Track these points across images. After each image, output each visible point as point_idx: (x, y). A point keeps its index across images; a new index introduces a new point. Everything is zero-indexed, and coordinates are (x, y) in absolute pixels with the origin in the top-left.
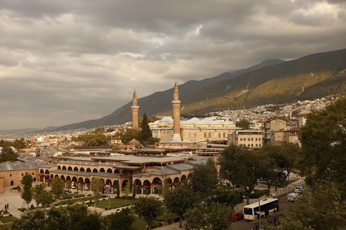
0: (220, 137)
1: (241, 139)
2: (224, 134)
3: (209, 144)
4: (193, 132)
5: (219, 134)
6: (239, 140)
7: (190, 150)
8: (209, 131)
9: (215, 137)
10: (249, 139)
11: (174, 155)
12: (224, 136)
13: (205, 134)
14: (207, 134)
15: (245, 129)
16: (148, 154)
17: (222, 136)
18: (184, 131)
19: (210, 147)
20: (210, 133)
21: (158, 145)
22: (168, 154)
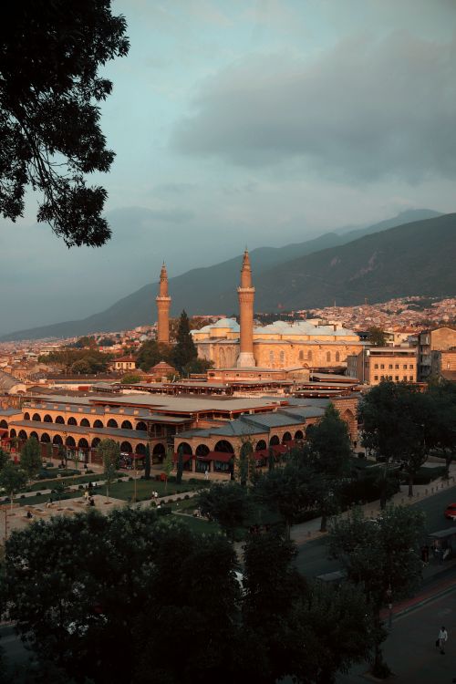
0: (329, 360)
1: (376, 366)
2: (338, 355)
3: (312, 375)
4: (278, 349)
5: (329, 354)
6: (372, 366)
7: (278, 386)
8: (308, 348)
9: (320, 360)
10: (391, 366)
11: (247, 395)
12: (338, 359)
13: (301, 354)
14: (306, 354)
15: (378, 346)
16: (197, 392)
17: (333, 358)
18: (261, 347)
19: (315, 379)
20: (310, 353)
21: (212, 375)
22: (236, 394)
